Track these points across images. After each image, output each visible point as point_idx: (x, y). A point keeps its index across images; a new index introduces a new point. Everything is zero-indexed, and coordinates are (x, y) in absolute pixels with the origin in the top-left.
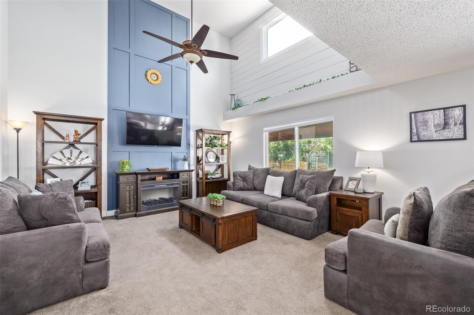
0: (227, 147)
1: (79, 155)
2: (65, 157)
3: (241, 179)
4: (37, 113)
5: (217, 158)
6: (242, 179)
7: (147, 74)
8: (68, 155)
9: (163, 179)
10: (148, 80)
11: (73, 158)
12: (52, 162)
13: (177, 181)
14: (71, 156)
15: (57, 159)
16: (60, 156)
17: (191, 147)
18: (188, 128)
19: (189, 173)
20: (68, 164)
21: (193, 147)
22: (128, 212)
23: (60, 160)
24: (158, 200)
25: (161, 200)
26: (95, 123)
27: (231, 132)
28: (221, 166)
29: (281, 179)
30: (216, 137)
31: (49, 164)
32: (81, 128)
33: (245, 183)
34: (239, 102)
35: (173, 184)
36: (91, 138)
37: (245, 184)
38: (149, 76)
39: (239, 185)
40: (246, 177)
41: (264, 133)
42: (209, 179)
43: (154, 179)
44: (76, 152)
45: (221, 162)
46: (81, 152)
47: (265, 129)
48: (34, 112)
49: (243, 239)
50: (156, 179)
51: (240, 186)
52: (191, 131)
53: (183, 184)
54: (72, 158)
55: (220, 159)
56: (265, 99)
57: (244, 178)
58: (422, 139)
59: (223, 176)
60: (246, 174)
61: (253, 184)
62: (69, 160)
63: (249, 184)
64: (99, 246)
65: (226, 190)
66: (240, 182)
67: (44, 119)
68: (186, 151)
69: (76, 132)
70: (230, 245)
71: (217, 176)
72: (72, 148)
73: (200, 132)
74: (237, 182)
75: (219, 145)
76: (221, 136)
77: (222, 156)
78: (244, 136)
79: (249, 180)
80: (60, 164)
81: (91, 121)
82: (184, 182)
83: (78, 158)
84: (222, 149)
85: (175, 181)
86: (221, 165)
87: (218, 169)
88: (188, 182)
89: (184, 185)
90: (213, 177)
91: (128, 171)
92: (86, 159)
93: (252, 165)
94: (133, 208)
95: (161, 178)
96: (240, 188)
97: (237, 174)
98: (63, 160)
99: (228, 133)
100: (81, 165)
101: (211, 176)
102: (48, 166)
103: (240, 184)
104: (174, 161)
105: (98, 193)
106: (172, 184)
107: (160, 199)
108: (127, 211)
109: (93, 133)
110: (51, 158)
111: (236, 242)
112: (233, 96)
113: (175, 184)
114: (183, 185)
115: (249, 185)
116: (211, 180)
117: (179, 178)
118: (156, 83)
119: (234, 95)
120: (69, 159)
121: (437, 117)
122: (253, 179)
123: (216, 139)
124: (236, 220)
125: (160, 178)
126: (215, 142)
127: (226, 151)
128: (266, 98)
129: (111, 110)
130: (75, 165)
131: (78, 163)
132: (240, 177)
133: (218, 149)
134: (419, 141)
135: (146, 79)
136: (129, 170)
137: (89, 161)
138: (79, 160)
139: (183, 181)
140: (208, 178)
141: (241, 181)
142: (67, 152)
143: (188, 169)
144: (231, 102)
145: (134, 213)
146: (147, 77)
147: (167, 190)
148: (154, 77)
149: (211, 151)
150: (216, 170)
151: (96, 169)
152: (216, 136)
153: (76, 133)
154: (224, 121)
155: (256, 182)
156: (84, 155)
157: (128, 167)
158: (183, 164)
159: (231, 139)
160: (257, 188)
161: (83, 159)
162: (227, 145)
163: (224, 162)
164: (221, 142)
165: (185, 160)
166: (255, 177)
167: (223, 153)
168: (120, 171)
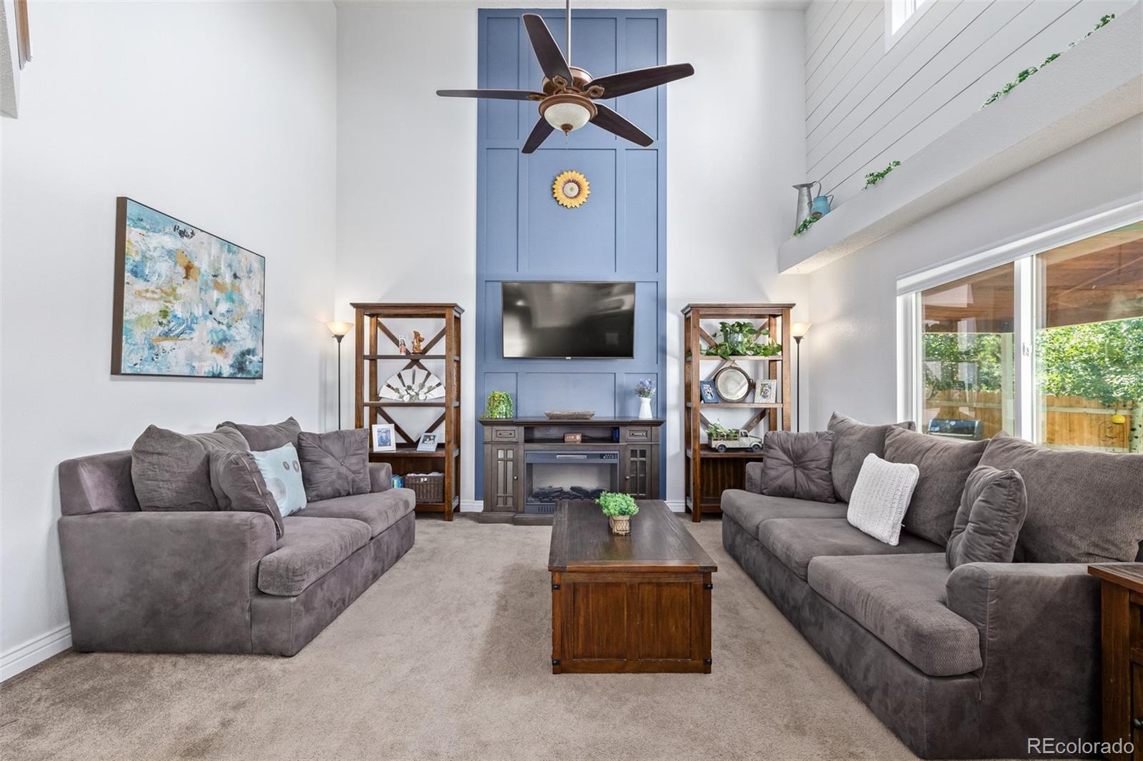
0: (780, 353)
1: (424, 382)
2: (404, 386)
3: (785, 458)
4: (355, 305)
5: (752, 388)
6: (789, 456)
7: (554, 187)
8: (408, 382)
9: (583, 441)
10: (558, 199)
11: (415, 388)
12: (386, 394)
13: (612, 448)
14: (413, 383)
15: (392, 388)
16: (396, 383)
17: (668, 357)
18: (660, 304)
19: (648, 428)
20: (406, 399)
21: (676, 357)
22: (501, 510)
23: (397, 390)
24: (567, 493)
25: (574, 493)
26: (448, 314)
27: (791, 306)
28: (765, 414)
29: (908, 474)
30: (739, 325)
31: (381, 398)
32: (429, 328)
33: (799, 472)
34: (819, 206)
35: (604, 455)
36: (441, 348)
37: (798, 478)
38: (561, 191)
39: (777, 478)
40: (805, 453)
41: (900, 300)
42: (715, 450)
43: (562, 440)
44: (421, 375)
45: (763, 403)
46: (429, 374)
47: (902, 284)
48: (351, 304)
49: (650, 656)
50: (566, 440)
51: (779, 482)
52: (669, 314)
53: (632, 457)
54: (413, 388)
55: (758, 390)
56: (882, 175)
57: (798, 459)
60: (805, 443)
61: (830, 478)
62: (409, 391)
63: (813, 477)
64: (278, 567)
66: (782, 469)
67: (377, 315)
68: (656, 369)
69: (417, 335)
70: (593, 660)
71: (746, 442)
72: (415, 367)
73: (692, 315)
74: (772, 469)
75: (748, 349)
76: (767, 320)
77: (766, 382)
79: (813, 465)
80: (394, 397)
81: (434, 312)
82: (634, 453)
83: (422, 386)
84: (770, 361)
85: (610, 449)
86: (765, 409)
87: (758, 422)
88: (648, 454)
89: (636, 462)
90: (730, 444)
91: (504, 417)
92: (437, 388)
93: (840, 415)
94: (511, 503)
95: (578, 437)
96: (780, 487)
97: (773, 442)
98: (400, 391)
99: (787, 310)
100: (426, 401)
101: (722, 442)
102: (382, 401)
103: (784, 473)
104: (622, 396)
105: (446, 459)
106: (602, 456)
107: (573, 489)
108: (499, 508)
109: (444, 340)
110: (385, 387)
111: (619, 657)
112: (805, 189)
113: (610, 456)
114: (632, 462)
115: (812, 481)
116: (722, 454)
117: (618, 442)
118: (575, 203)
119: (809, 186)
120: (409, 388)
122: (830, 463)
123: (741, 331)
124: (618, 585)
125: (575, 437)
126: (740, 340)
127: (777, 365)
128: (889, 169)
129: (483, 283)
130: (416, 401)
131: (422, 398)
132: (786, 451)
133: (754, 363)
135: (554, 200)
136: (506, 415)
137: (439, 394)
138: (425, 390)
139: (632, 451)
140: (713, 446)
141: (788, 467)
142: (407, 375)
143: (651, 417)
144: (799, 210)
145: (511, 515)
146: (554, 193)
147: (595, 469)
148: (572, 189)
149: (731, 367)
150: (748, 427)
151: (450, 412)
152: (742, 321)
153: (416, 337)
154: (780, 272)
155: (839, 474)
156: (433, 381)
157: (503, 408)
158: (640, 403)
159: (796, 329)
160: (843, 494)
161: (430, 389)
162: (781, 348)
163: (769, 402)
164: (765, 340)
165: (642, 393)
166: (839, 457)
167: (771, 374)
168: (487, 416)
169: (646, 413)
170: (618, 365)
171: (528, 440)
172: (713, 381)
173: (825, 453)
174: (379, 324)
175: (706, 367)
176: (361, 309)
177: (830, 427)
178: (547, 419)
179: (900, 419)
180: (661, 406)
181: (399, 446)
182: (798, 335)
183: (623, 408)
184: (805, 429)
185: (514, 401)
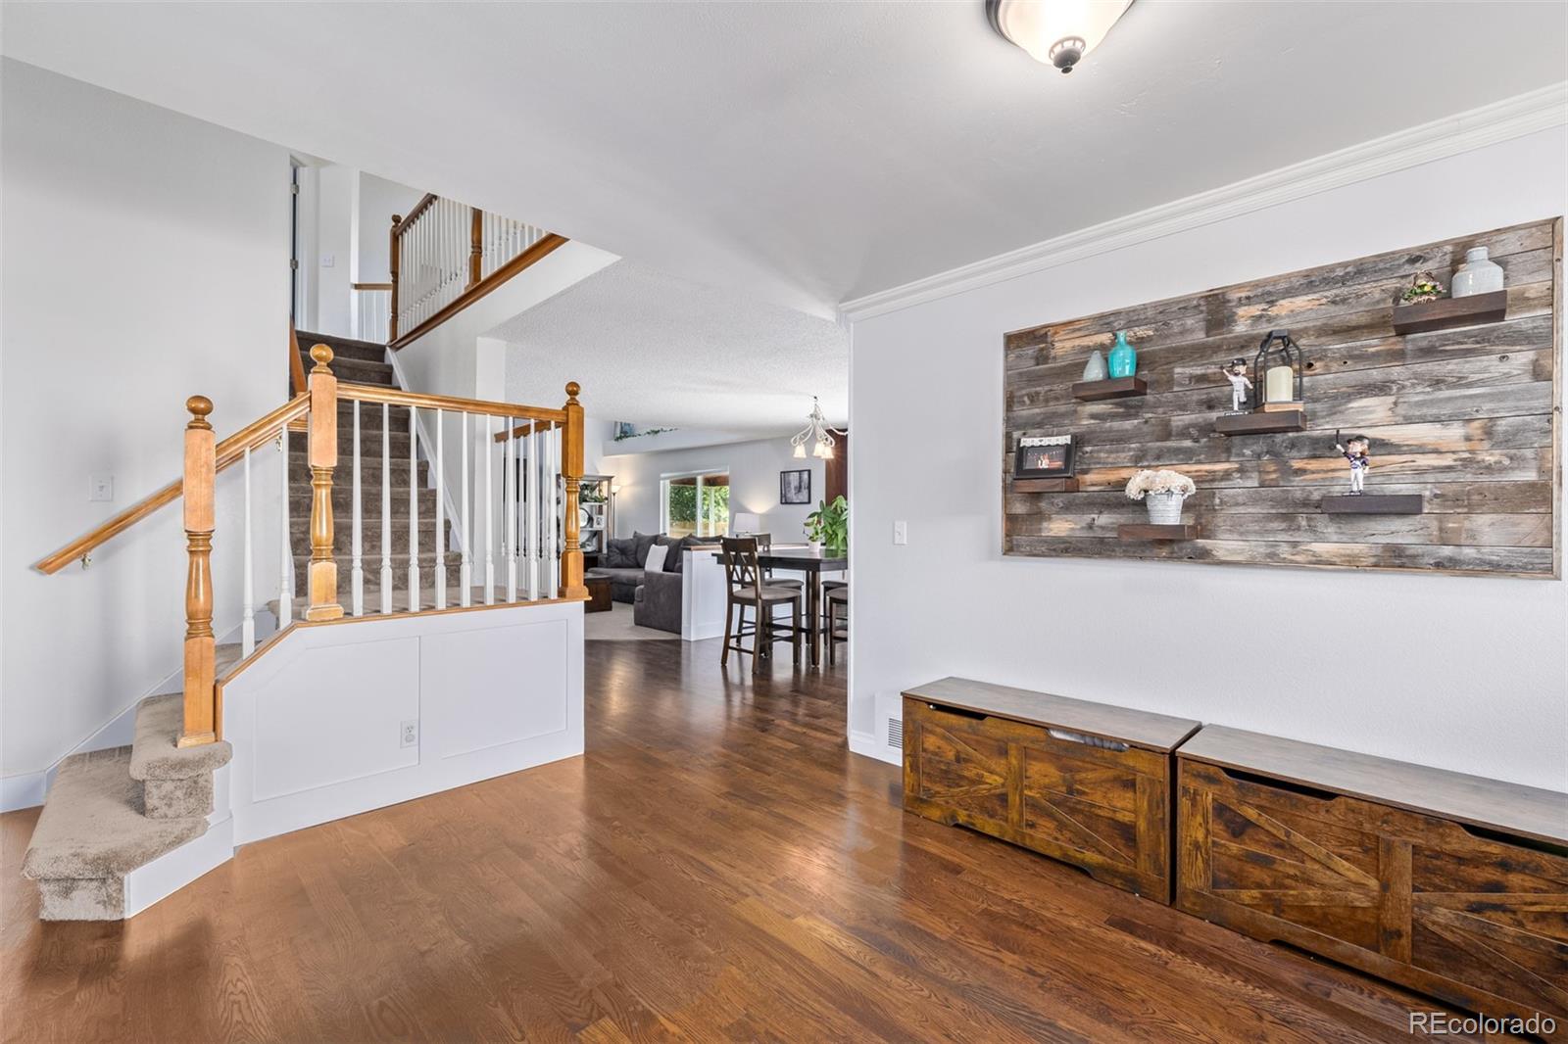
0: (608, 501)
3: (618, 551)
5: (590, 519)
6: (620, 550)
27: (612, 477)
28: (596, 534)
29: (665, 549)
33: (624, 556)
34: (626, 428)
37: (623, 558)
40: (627, 548)
41: (662, 482)
45: (596, 527)
47: (663, 475)
51: (616, 562)
55: (596, 522)
57: (624, 550)
58: (789, 501)
59: (600, 550)
60: (627, 544)
61: (636, 559)
63: (628, 557)
65: (596, 566)
75: (593, 498)
76: (598, 483)
77: (599, 516)
78: (635, 484)
79: (630, 552)
84: (598, 505)
86: (596, 531)
87: (593, 538)
93: (638, 531)
97: (612, 544)
99: (609, 479)
103: (617, 558)
115: (627, 559)
121: (794, 479)
122: (637, 551)
127: (605, 508)
128: (658, 431)
132: (617, 548)
133: (592, 506)
134: (786, 503)
141: (618, 554)
144: (616, 428)
152: (589, 483)
154: (605, 455)
155: (639, 557)
159: (614, 489)
160: (642, 564)
162: (607, 499)
163: (602, 526)
164: (596, 493)
166: (639, 549)
167: (600, 512)
173: (634, 547)
177: (634, 536)
179: (661, 532)
182: (615, 493)
184: (616, 537)
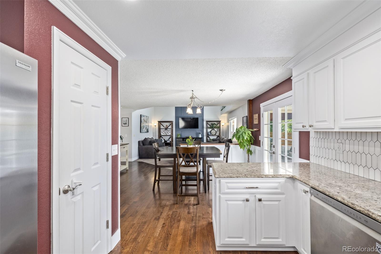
4: (158, 121)
8: (165, 132)
11: (166, 133)
12: (162, 134)
16: (163, 132)
18: (203, 120)
19: (200, 139)
20: (165, 135)
21: (205, 128)
23: (164, 133)
26: (171, 122)
32: (168, 124)
36: (170, 127)
44: (167, 131)
47: (230, 119)
52: (204, 122)
55: (217, 133)
69: (167, 125)
73: (207, 122)
80: (163, 134)
81: (169, 122)
83: (167, 133)
99: (220, 121)
104: (197, 134)
105: (171, 143)
109: (170, 126)
110: (162, 133)
120: (165, 133)
121: (244, 119)
129: (176, 117)
131: (167, 134)
137: (170, 134)
142: (165, 131)
149: (213, 130)
151: (171, 137)
154: (221, 115)
156: (169, 132)
157: (179, 136)
158: (199, 135)
161: (168, 133)
162: (219, 127)
165: (200, 134)
168: (177, 137)
169: (200, 136)
170: (197, 130)
171: (183, 140)
172: (210, 132)
174: (161, 124)
175: (209, 130)
176: (159, 122)
178: (186, 137)
180: (203, 135)
181: (164, 142)
182: (223, 125)
183: (197, 136)
185: (181, 135)
